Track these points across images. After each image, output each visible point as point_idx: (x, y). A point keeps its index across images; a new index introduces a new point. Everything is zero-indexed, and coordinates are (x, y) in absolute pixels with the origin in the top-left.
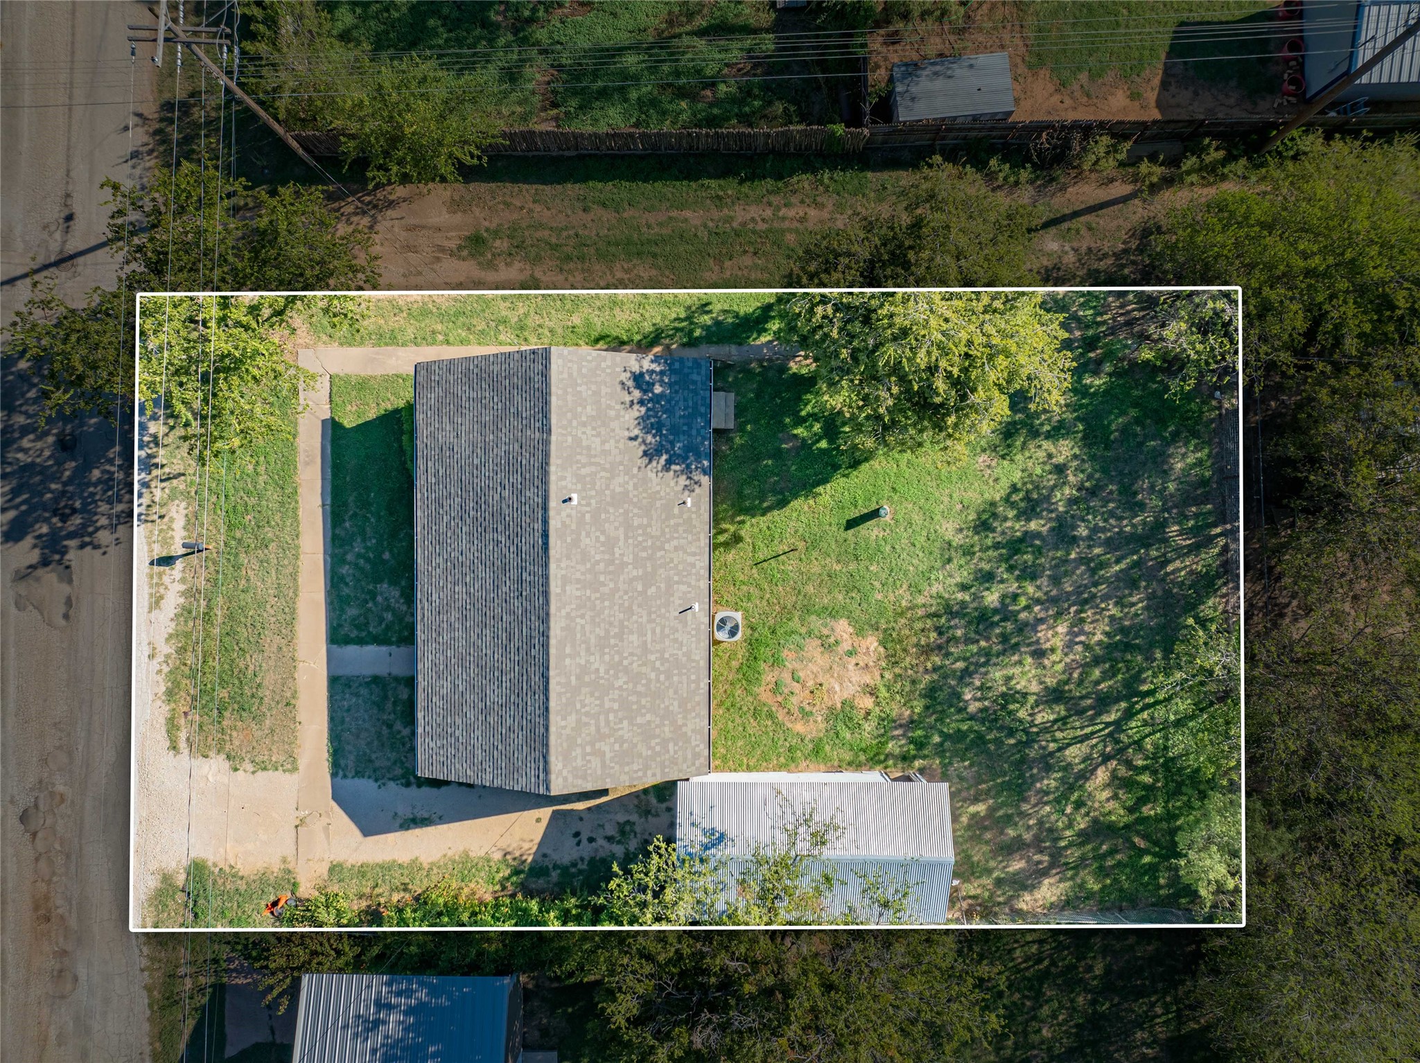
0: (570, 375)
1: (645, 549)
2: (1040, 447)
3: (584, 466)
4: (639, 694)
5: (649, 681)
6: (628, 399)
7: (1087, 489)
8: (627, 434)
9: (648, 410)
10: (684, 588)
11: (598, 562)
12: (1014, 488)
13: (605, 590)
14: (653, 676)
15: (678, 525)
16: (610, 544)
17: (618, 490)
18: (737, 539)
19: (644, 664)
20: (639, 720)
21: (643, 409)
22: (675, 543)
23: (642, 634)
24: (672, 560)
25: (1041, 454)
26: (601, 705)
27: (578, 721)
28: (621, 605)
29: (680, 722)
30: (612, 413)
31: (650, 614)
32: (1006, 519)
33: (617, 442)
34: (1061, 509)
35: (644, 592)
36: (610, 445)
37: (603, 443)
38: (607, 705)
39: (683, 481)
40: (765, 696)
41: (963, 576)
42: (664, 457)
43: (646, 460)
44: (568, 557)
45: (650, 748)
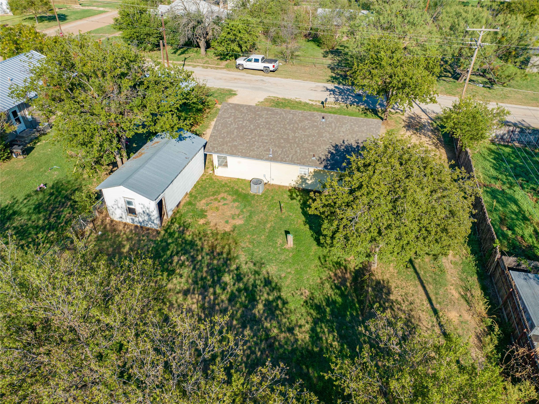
0: (371, 125)
1: (299, 140)
2: (307, 323)
3: (335, 125)
4: (245, 132)
5: (249, 136)
6: (360, 142)
7: (274, 343)
8: (346, 140)
9: (355, 149)
10: (280, 152)
11: (298, 125)
12: (285, 303)
13: (287, 126)
14: (250, 137)
15: (305, 154)
16: (304, 129)
17: (324, 135)
18: (292, 199)
19: (255, 134)
20: (236, 131)
21: (355, 147)
22: (299, 151)
23: (267, 136)
24: (292, 149)
25: (302, 322)
26: (246, 120)
27: (244, 113)
28: (280, 130)
29: (229, 144)
30: (354, 136)
31: (273, 139)
32: (268, 294)
33: (343, 136)
34: (266, 324)
35: (282, 138)
36: (342, 134)
37: (343, 132)
38: (245, 122)
39: (323, 157)
40: (222, 195)
41: (244, 268)
42: (334, 152)
43: (334, 145)
44: (302, 116)
45: (224, 133)
